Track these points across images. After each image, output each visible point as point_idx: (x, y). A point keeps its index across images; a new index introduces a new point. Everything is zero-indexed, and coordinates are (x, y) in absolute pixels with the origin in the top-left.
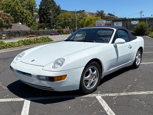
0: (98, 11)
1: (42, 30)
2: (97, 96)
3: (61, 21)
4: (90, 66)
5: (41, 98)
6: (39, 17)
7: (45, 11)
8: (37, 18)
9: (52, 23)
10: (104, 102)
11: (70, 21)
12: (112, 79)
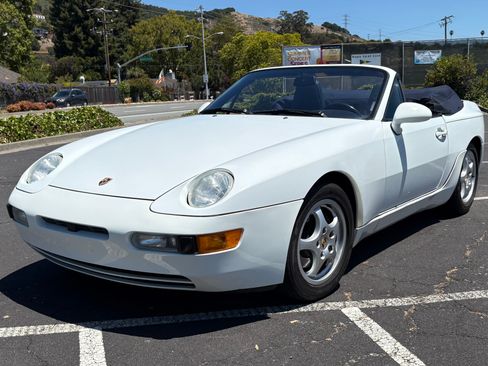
0: (285, 13)
1: (68, 84)
2: (345, 307)
3: (144, 50)
4: (320, 198)
5: (141, 322)
6: (56, 30)
7: (75, 7)
8: (46, 36)
9: (107, 55)
10: (376, 325)
11: (180, 47)
12: (383, 252)
